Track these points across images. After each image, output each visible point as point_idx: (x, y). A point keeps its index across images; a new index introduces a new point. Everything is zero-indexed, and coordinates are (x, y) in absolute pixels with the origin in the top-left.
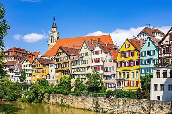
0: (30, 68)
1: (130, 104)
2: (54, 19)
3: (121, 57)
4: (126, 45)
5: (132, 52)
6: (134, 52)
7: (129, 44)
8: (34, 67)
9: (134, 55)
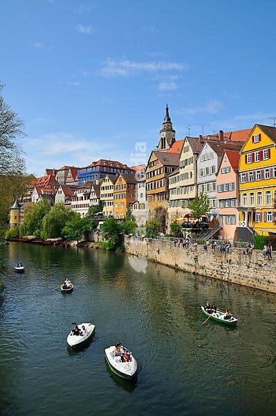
0: (111, 191)
1: (252, 261)
2: (167, 109)
3: (246, 162)
4: (253, 137)
5: (266, 150)
6: (269, 150)
7: (260, 135)
8: (117, 189)
9: (270, 157)
